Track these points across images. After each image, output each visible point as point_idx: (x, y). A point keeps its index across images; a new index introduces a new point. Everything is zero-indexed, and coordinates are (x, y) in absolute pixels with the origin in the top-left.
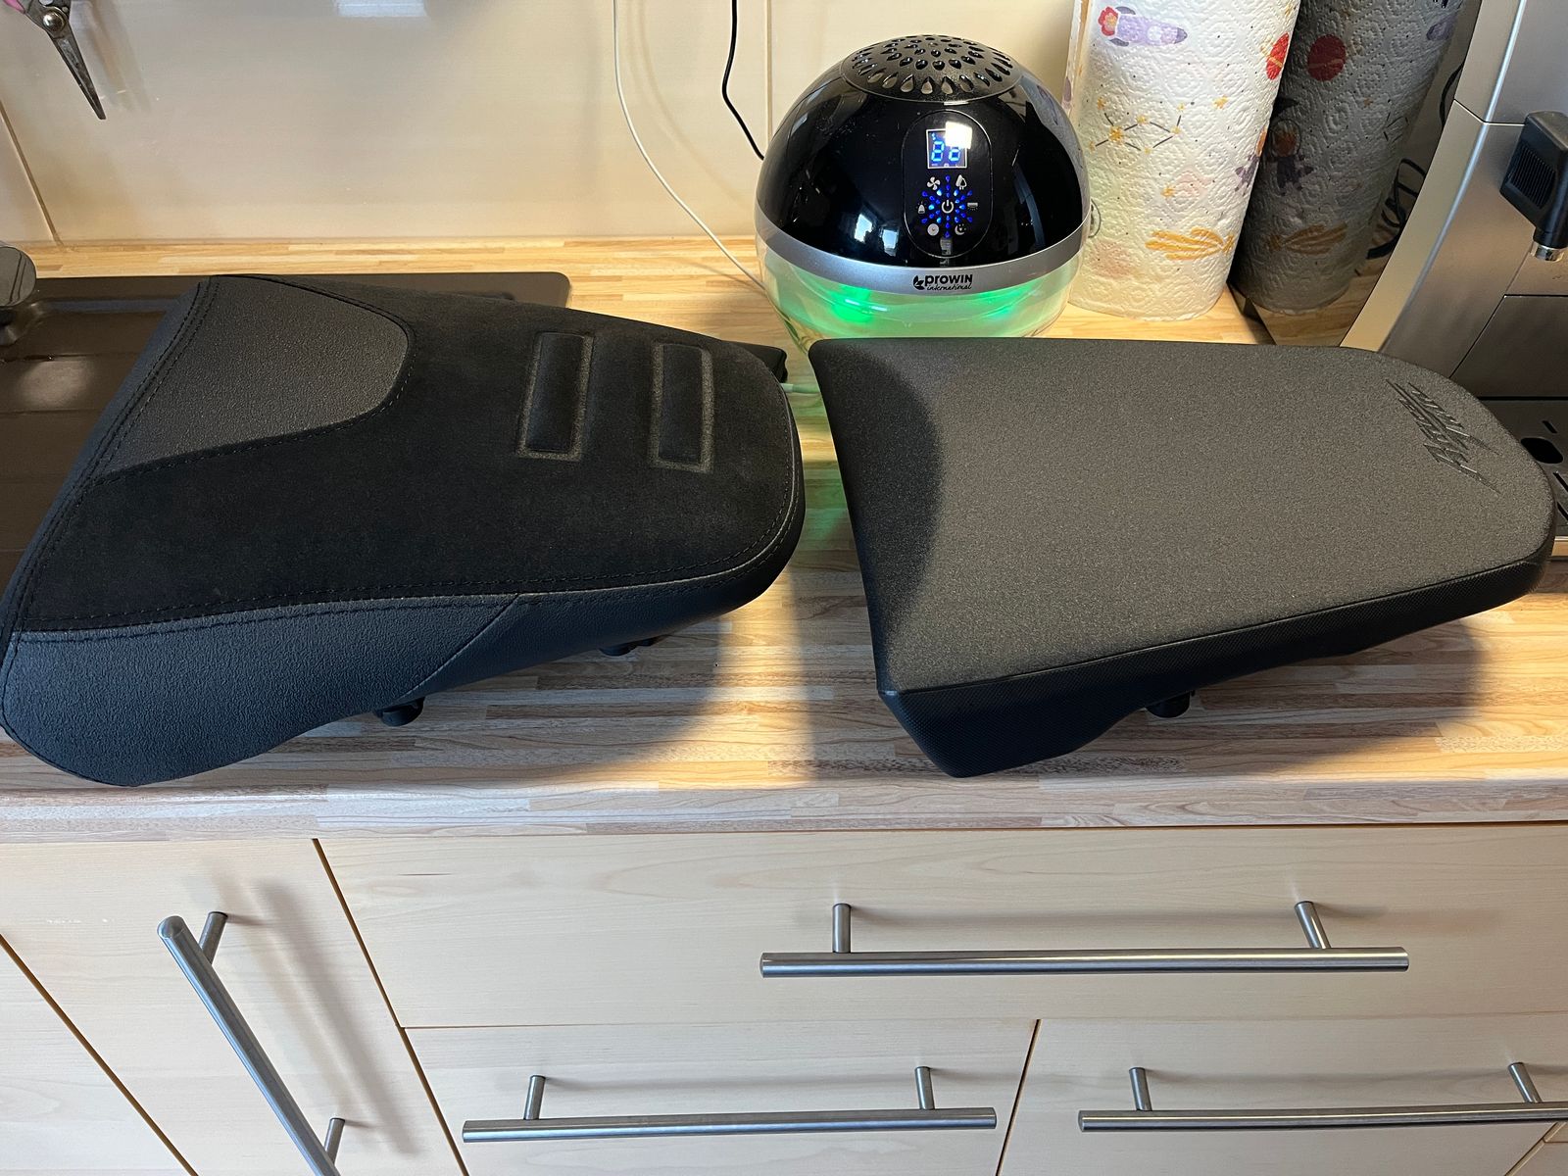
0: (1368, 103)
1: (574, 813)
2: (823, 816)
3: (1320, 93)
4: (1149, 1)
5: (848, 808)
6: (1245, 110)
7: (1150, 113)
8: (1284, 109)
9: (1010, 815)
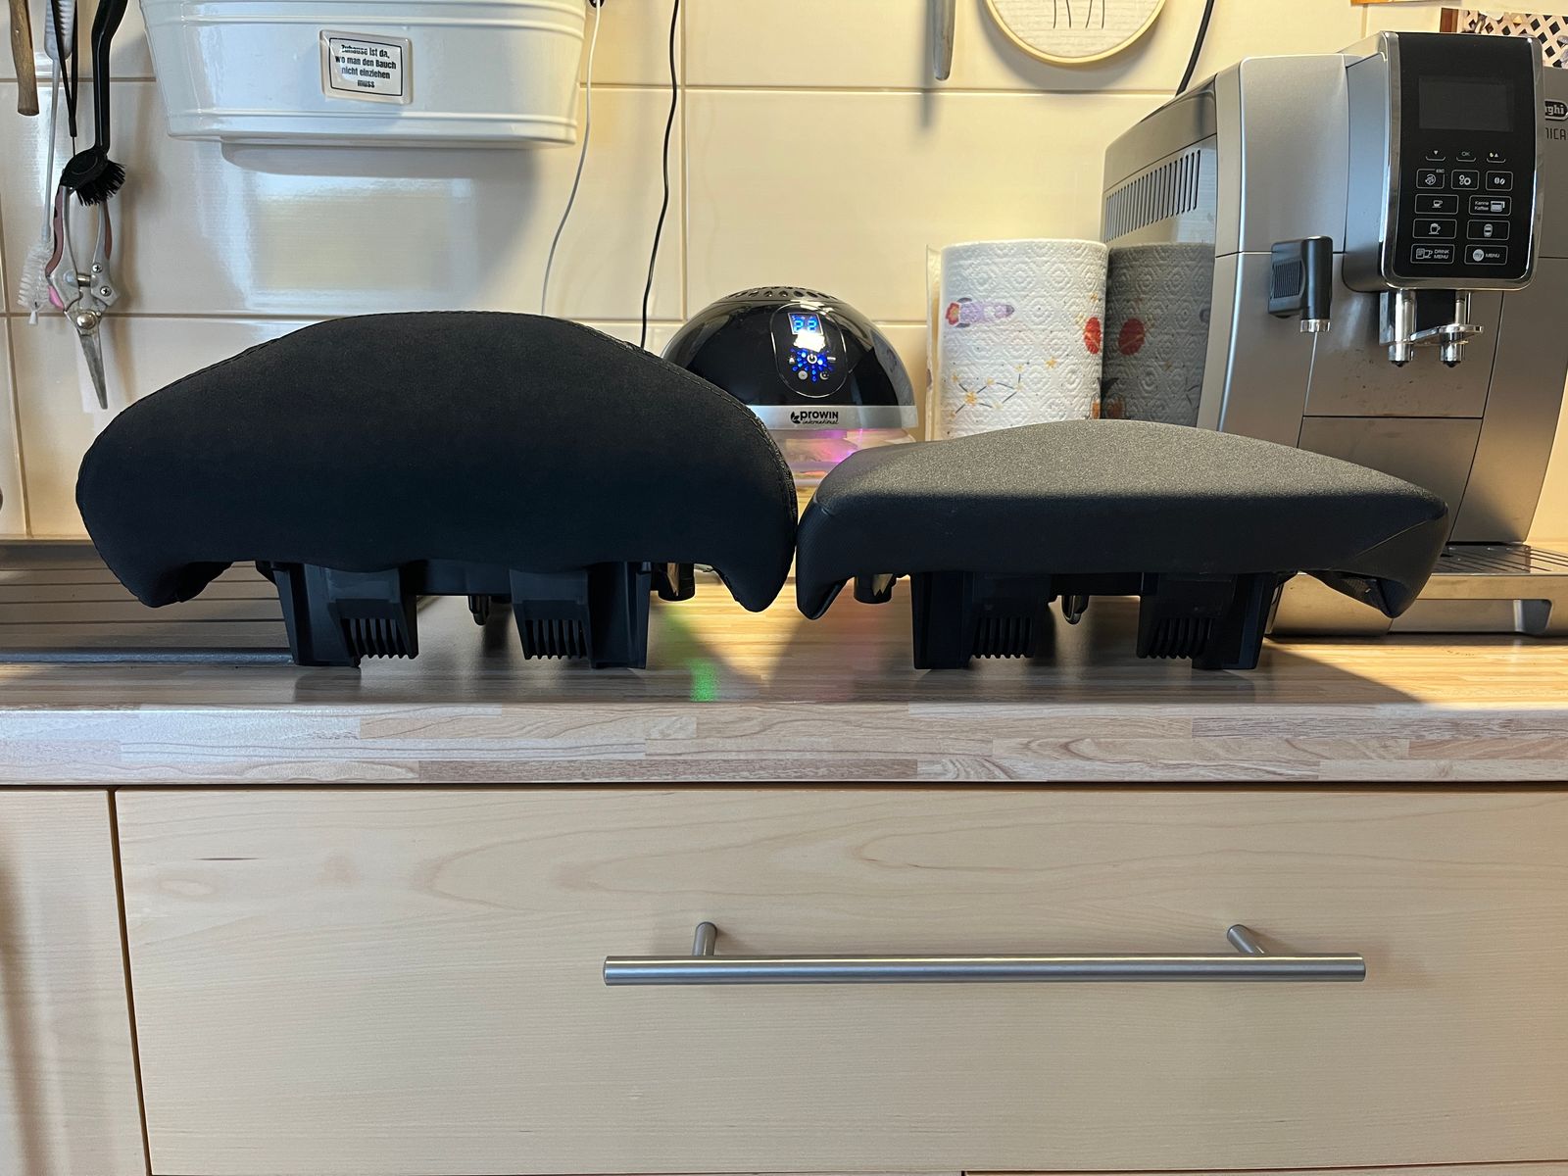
0: (1169, 367)
1: (409, 743)
2: (680, 754)
3: (1132, 364)
4: (981, 288)
5: (708, 741)
6: (1073, 372)
7: (995, 375)
8: (1109, 388)
9: (881, 756)
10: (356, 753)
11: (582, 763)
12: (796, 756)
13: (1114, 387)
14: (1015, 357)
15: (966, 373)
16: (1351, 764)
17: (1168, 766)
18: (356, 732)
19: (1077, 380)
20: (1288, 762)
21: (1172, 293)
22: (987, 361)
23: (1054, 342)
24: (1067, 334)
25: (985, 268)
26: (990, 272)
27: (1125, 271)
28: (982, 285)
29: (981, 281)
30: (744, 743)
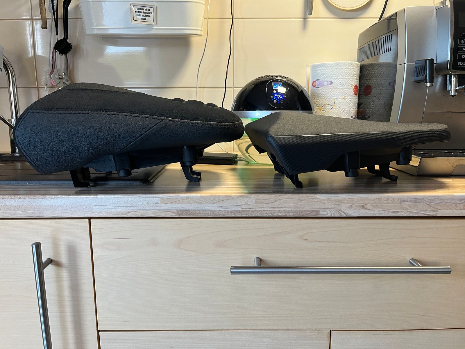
0: (379, 99)
1: (174, 205)
2: (251, 209)
3: (368, 99)
4: (323, 76)
5: (258, 205)
6: (350, 101)
7: (327, 102)
8: (360, 106)
9: (309, 209)
10: (159, 208)
11: (223, 211)
12: (284, 209)
13: (362, 106)
14: (333, 97)
15: (318, 101)
16: (447, 211)
17: (393, 212)
18: (159, 202)
19: (351, 103)
20: (428, 211)
21: (381, 77)
22: (325, 98)
23: (345, 92)
24: (349, 90)
25: (324, 70)
26: (326, 72)
27: (365, 71)
28: (323, 75)
29: (323, 74)
30: (270, 206)
